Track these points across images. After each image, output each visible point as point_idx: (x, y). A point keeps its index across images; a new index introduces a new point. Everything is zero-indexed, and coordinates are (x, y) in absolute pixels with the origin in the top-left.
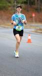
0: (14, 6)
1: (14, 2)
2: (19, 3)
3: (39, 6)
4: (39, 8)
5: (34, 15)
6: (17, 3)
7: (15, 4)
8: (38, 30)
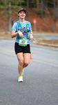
0: (8, 9)
1: (8, 4)
2: (14, 5)
3: (42, 9)
4: (42, 12)
5: (35, 22)
6: (12, 5)
7: (10, 6)
8: (40, 41)
